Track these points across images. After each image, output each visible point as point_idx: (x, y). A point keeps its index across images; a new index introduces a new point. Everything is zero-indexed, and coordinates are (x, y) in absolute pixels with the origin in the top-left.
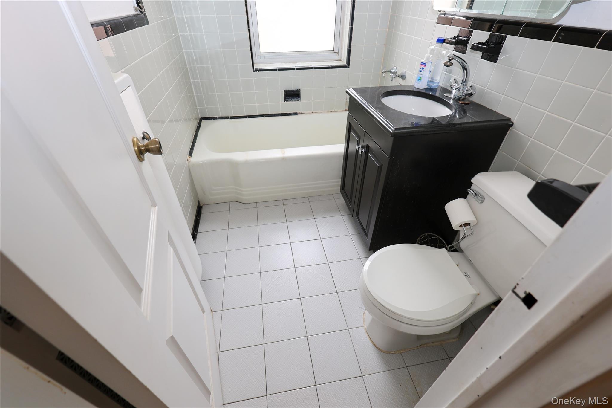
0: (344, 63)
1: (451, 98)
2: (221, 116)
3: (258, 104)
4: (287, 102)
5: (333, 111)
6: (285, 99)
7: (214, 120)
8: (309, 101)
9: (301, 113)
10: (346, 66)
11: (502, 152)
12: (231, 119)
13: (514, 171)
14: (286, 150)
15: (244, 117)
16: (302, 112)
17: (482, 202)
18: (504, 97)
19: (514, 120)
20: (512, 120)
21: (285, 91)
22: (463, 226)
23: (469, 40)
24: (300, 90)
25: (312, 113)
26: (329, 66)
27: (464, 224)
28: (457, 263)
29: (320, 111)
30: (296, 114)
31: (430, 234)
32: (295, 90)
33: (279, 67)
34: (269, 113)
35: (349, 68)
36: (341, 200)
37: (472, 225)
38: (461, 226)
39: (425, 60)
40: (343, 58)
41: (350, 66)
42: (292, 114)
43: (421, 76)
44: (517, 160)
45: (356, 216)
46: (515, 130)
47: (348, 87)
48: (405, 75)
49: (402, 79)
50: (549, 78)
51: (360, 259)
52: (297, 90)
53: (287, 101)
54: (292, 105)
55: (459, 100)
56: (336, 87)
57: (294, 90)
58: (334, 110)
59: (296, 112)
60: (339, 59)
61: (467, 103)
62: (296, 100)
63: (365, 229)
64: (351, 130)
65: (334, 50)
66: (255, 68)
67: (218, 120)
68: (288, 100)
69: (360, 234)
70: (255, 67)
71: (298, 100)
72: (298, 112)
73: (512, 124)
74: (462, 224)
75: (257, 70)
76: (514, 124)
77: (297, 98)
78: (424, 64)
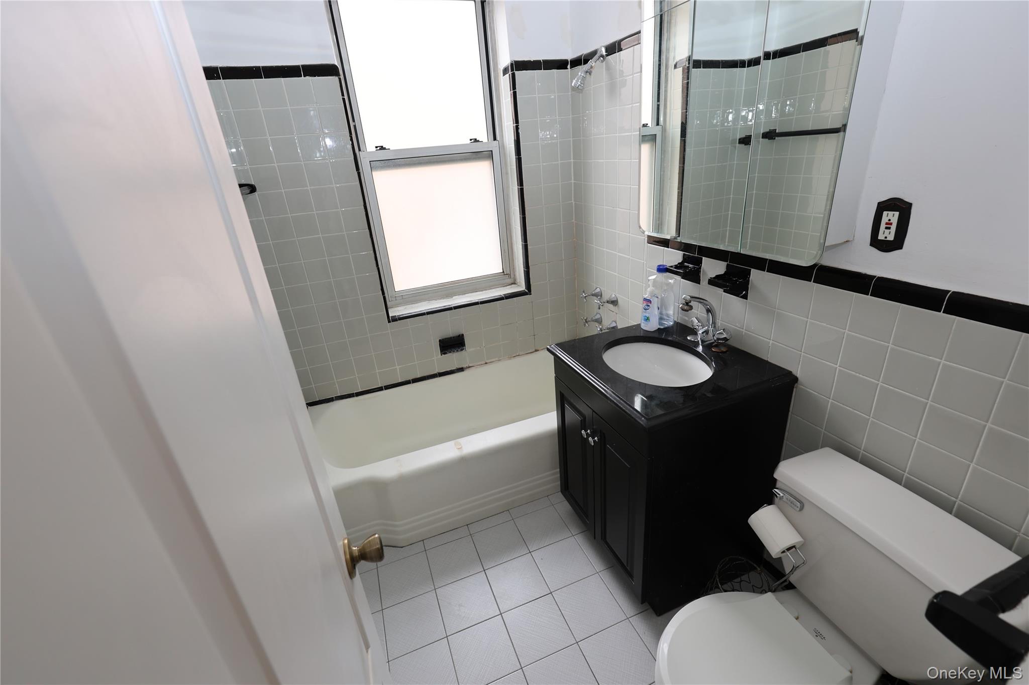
0: (522, 287)
1: (699, 344)
2: (339, 395)
3: (400, 366)
4: (446, 355)
5: (517, 356)
6: (441, 351)
7: (328, 404)
8: (479, 348)
9: (469, 367)
10: (526, 292)
11: (796, 416)
12: (356, 396)
13: (821, 448)
14: (463, 441)
15: (380, 389)
16: (470, 365)
17: (802, 509)
18: (772, 343)
19: (798, 372)
20: (794, 373)
21: (440, 341)
22: (786, 551)
23: (700, 269)
24: (463, 335)
25: (486, 363)
26: (501, 295)
27: (787, 549)
28: (797, 615)
29: (497, 359)
30: (461, 370)
31: (731, 557)
32: (456, 336)
33: (428, 309)
34: (419, 376)
35: (531, 294)
36: (563, 506)
37: (797, 547)
38: (784, 552)
39: (648, 296)
40: (518, 281)
41: (532, 292)
42: (456, 371)
43: (647, 315)
44: (821, 428)
45: (602, 539)
46: (802, 387)
47: (533, 319)
48: (616, 299)
49: (614, 305)
50: (825, 324)
51: (627, 620)
52: (459, 336)
53: (444, 354)
54: (453, 359)
55: (712, 347)
56: (517, 322)
57: (454, 337)
58: (518, 354)
59: (461, 367)
60: (512, 282)
61: (725, 350)
62: (459, 350)
63: (626, 565)
64: (565, 402)
65: (503, 272)
66: (392, 317)
67: (335, 402)
68: (446, 351)
69: (613, 566)
70: (391, 315)
71: (462, 350)
72: (464, 366)
73: (795, 380)
74: (785, 549)
75: (395, 319)
76: (799, 379)
77: (460, 347)
78: (648, 301)
